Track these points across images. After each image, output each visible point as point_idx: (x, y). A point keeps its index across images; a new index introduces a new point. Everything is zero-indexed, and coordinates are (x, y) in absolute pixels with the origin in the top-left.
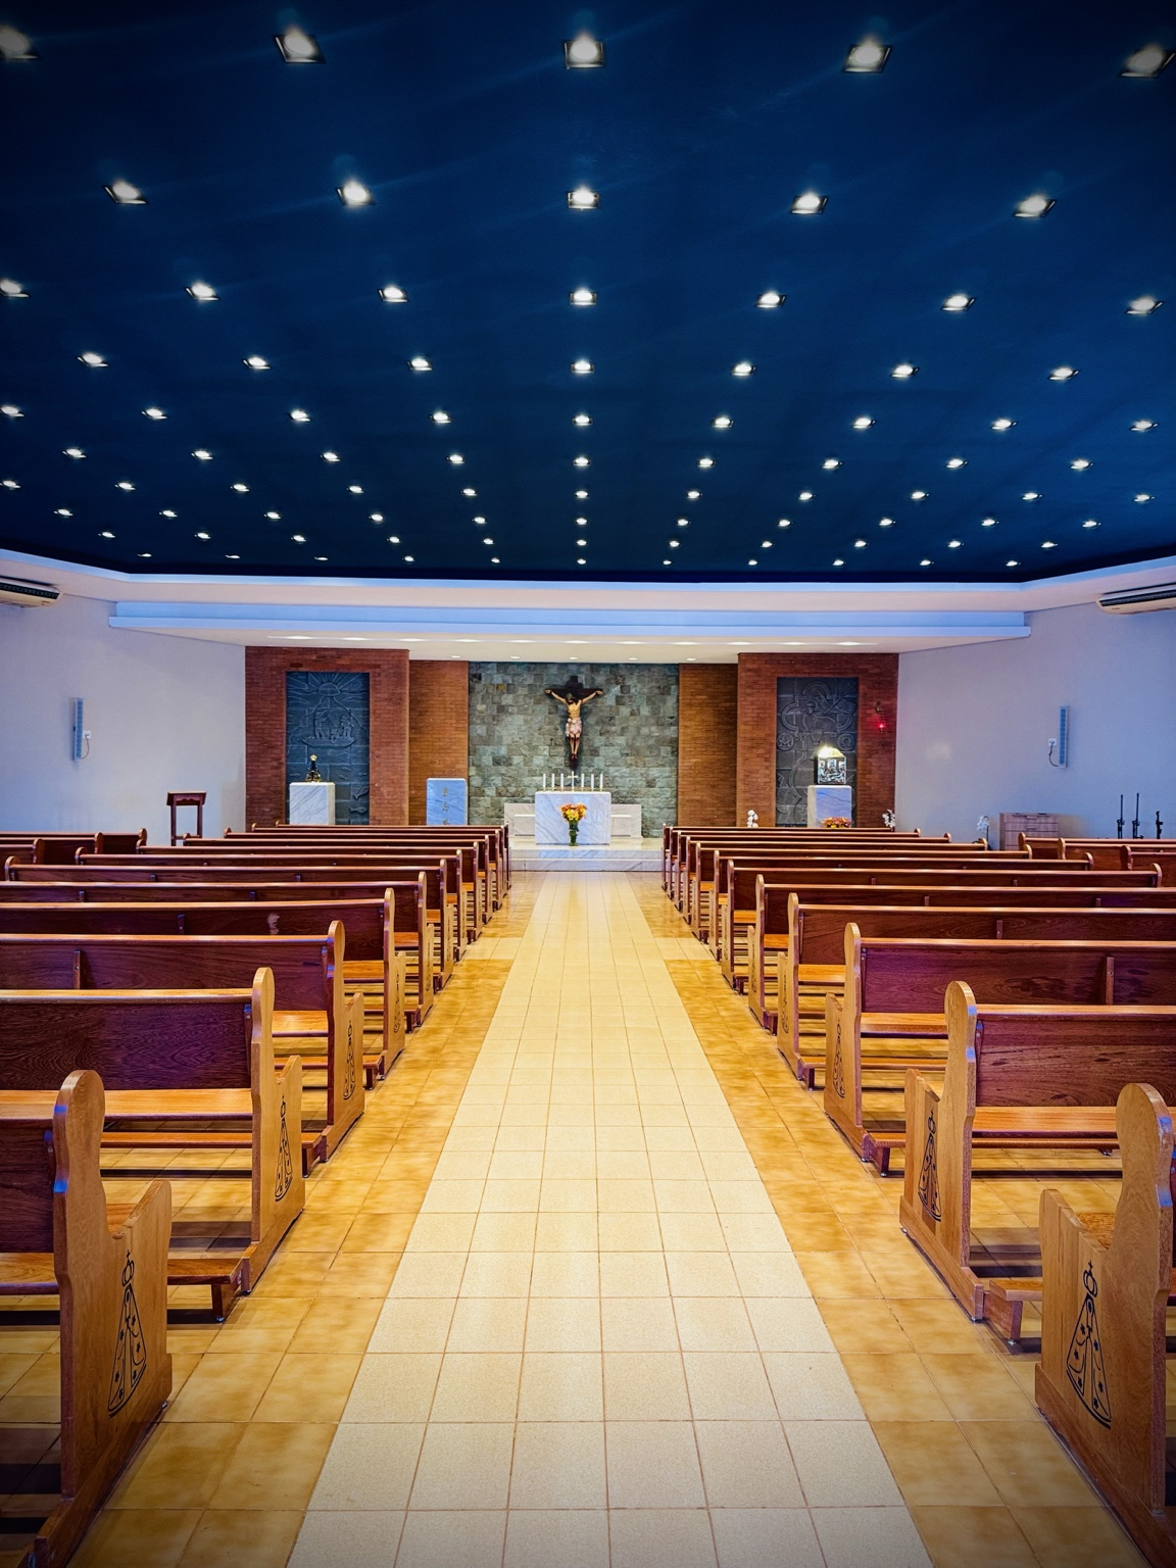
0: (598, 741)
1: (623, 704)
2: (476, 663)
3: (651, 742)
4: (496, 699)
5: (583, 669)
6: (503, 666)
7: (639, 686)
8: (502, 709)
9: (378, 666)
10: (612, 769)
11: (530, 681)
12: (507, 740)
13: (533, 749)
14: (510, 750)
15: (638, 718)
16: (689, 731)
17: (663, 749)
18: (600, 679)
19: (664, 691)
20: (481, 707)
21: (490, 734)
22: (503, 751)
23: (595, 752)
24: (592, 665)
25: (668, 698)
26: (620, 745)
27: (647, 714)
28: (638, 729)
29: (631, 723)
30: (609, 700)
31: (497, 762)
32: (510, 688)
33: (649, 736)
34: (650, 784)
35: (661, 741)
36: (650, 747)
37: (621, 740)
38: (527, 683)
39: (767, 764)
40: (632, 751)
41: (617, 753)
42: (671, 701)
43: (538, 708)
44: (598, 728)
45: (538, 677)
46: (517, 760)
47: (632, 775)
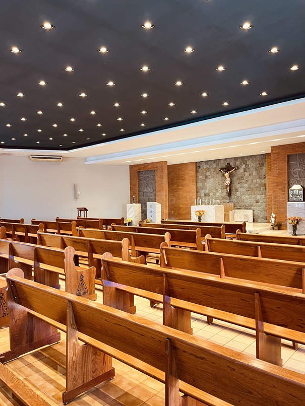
0: (238, 186)
1: (246, 171)
2: (199, 162)
3: (257, 185)
4: (205, 174)
5: (232, 160)
6: (207, 162)
7: (252, 164)
8: (206, 177)
9: (157, 167)
10: (243, 196)
11: (215, 166)
12: (208, 188)
13: (216, 190)
14: (209, 191)
15: (252, 176)
16: (270, 180)
17: (262, 188)
18: (238, 163)
19: (262, 165)
20: (200, 177)
21: (203, 185)
22: (207, 191)
23: (237, 190)
24: (235, 158)
25: (263, 167)
26: (245, 187)
27: (255, 174)
28: (252, 181)
29: (249, 179)
30: (241, 170)
31: (205, 195)
32: (209, 170)
33: (256, 183)
34: (257, 202)
35: (261, 185)
36: (257, 187)
37: (246, 185)
38: (214, 167)
39: (283, 193)
40: (250, 189)
41: (244, 190)
42: (264, 169)
43: (217, 175)
44: (238, 181)
45: (217, 165)
46: (211, 194)
47: (250, 198)
